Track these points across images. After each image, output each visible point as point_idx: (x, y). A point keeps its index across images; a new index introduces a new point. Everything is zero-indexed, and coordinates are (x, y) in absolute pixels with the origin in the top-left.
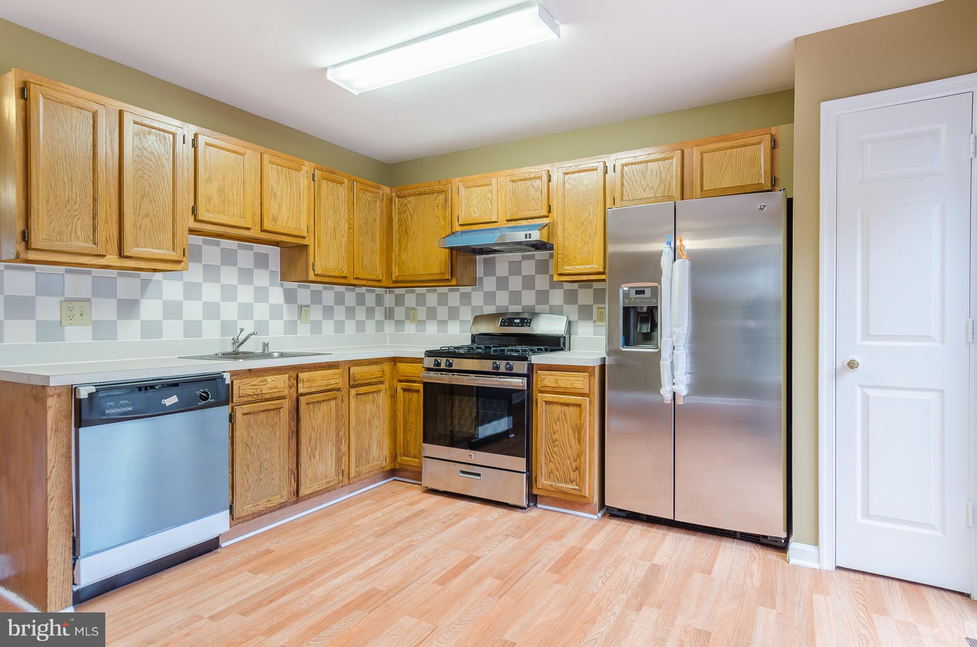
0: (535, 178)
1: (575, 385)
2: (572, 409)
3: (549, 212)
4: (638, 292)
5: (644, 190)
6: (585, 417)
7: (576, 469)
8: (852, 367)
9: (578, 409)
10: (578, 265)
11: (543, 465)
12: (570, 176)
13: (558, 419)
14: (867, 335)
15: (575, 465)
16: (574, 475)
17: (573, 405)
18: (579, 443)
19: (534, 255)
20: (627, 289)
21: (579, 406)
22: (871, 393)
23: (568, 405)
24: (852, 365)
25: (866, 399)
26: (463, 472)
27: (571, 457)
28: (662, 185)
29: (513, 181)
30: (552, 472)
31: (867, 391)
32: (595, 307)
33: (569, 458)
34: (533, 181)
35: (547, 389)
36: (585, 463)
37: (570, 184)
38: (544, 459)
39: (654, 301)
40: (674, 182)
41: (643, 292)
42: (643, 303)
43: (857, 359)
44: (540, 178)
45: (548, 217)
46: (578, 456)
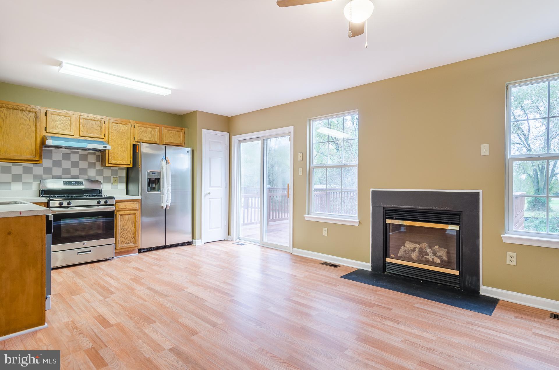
0: (97, 121)
1: (133, 207)
2: (131, 216)
3: (104, 137)
4: (153, 173)
5: (146, 137)
6: (138, 218)
7: (133, 237)
8: (209, 194)
9: (134, 215)
10: (119, 161)
11: (119, 239)
12: (115, 124)
13: (126, 220)
14: (210, 186)
15: (132, 236)
16: (132, 240)
17: (132, 214)
18: (135, 228)
19: (79, 152)
20: (149, 172)
21: (135, 214)
22: (211, 200)
23: (130, 214)
24: (209, 193)
25: (210, 201)
26: (79, 253)
27: (131, 234)
28: (152, 137)
29: (84, 119)
30: (123, 241)
31: (210, 199)
32: (112, 177)
33: (130, 234)
34: (96, 122)
35: (120, 210)
36: (137, 234)
37: (115, 128)
38: (119, 237)
39: (159, 176)
40: (156, 137)
41: (155, 173)
42: (154, 177)
43: (210, 192)
44: (100, 121)
45: (103, 138)
46: (134, 232)
